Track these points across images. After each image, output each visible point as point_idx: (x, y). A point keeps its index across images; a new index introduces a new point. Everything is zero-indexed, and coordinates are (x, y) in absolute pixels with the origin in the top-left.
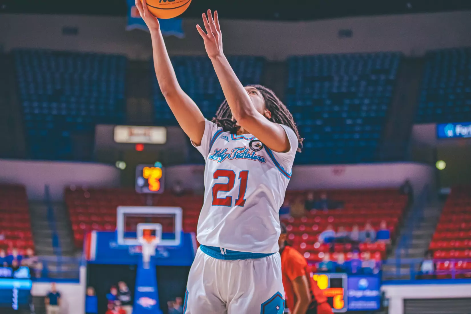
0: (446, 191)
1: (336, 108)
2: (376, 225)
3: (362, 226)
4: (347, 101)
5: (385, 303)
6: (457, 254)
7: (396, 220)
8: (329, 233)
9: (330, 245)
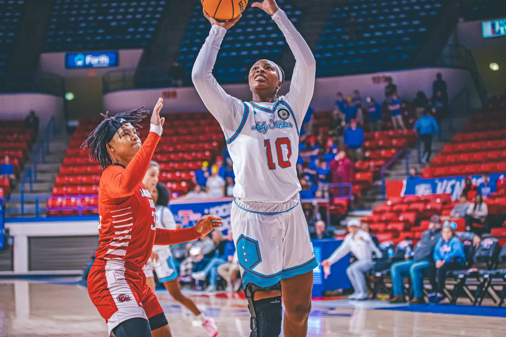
0: (74, 123)
5: (10, 241)
6: (84, 189)
7: (20, 153)
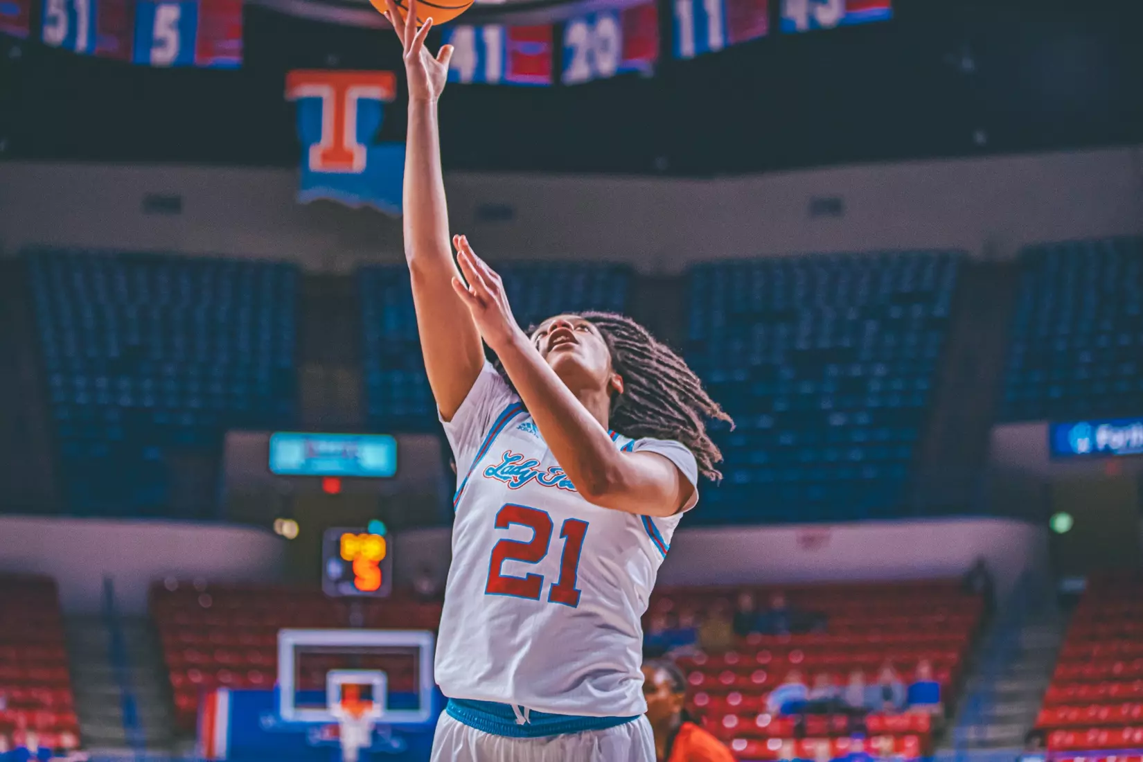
0: (1074, 584)
1: (807, 388)
2: (905, 669)
3: (871, 672)
4: (833, 370)
6: (1103, 737)
8: (793, 689)
9: (794, 721)
